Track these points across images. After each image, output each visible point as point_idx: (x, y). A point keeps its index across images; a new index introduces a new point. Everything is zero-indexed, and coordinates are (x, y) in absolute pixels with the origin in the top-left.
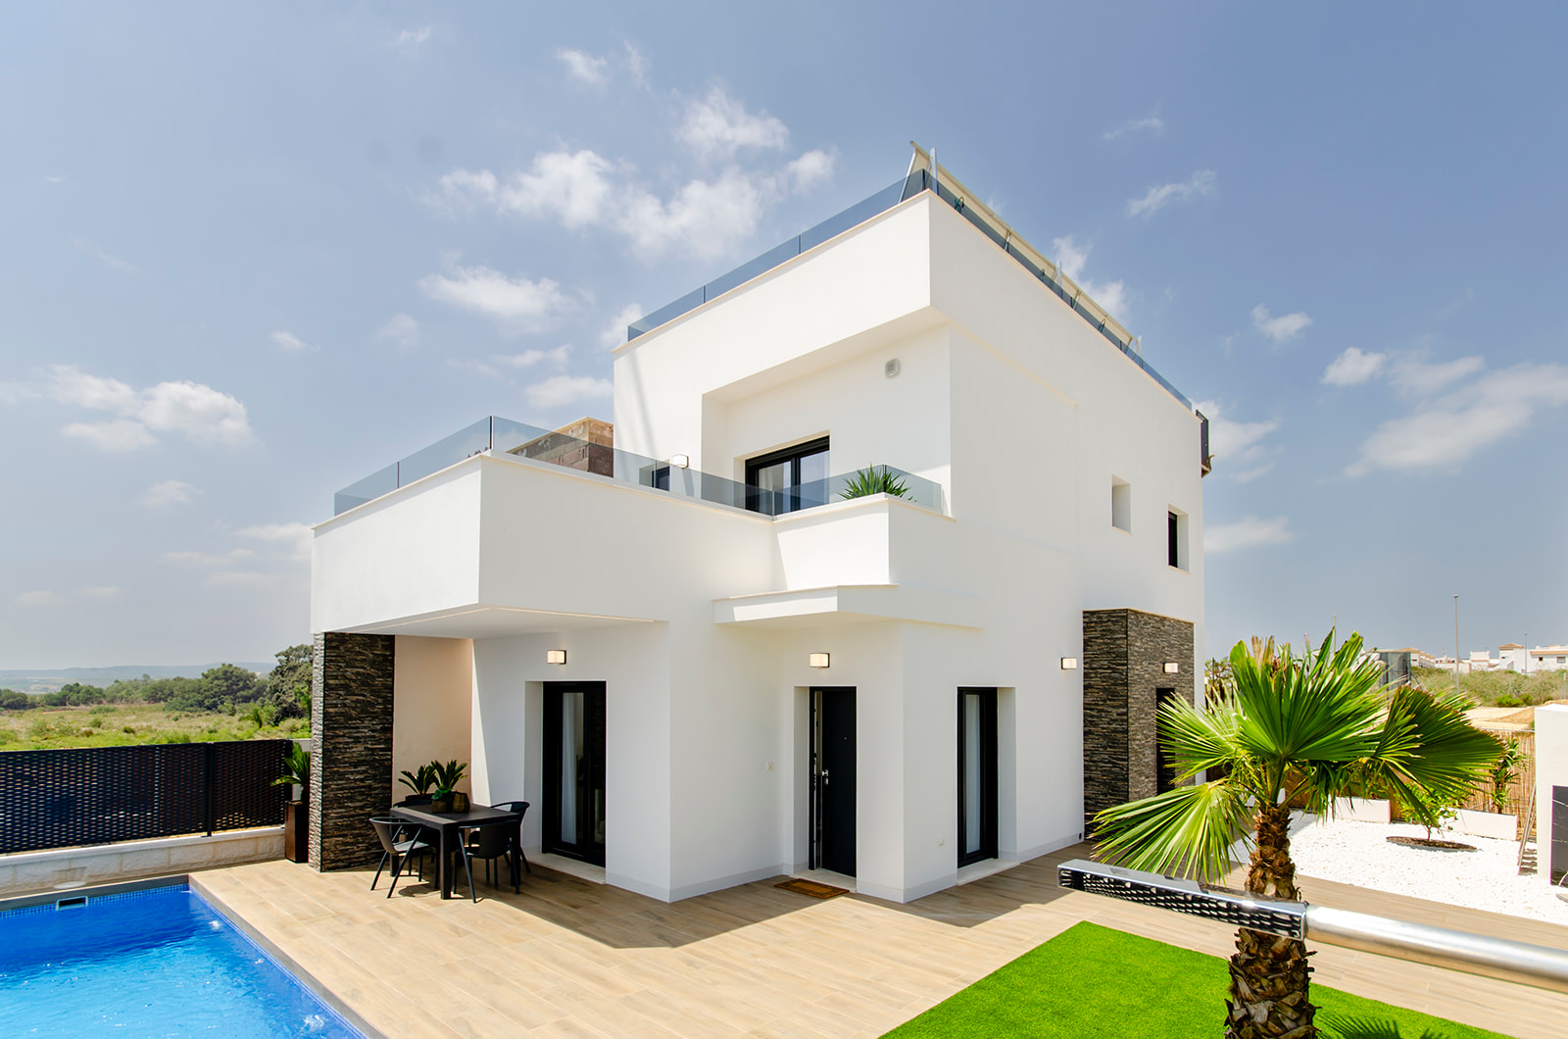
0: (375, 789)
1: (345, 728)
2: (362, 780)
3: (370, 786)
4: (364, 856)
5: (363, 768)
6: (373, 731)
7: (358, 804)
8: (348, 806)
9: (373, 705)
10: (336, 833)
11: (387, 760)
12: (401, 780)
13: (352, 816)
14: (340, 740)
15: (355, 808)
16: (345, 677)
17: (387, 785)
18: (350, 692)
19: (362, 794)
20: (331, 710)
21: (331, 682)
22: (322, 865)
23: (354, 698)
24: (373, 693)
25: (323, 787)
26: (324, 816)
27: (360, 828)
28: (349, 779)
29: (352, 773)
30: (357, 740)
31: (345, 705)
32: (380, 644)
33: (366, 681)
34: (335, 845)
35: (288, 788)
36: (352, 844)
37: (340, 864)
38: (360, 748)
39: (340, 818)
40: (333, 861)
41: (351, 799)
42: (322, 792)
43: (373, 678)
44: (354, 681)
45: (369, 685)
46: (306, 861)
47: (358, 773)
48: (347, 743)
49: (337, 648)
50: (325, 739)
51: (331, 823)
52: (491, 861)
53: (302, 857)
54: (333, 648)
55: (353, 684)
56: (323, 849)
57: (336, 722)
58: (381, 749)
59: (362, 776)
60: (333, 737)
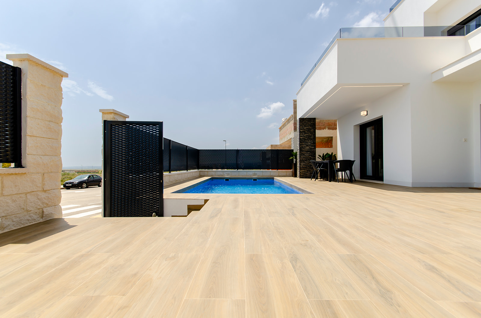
0: (312, 158)
1: (304, 142)
2: (308, 156)
3: (310, 158)
4: (309, 176)
5: (309, 153)
6: (311, 143)
7: (308, 162)
8: (305, 162)
9: (311, 136)
10: (303, 169)
11: (315, 151)
12: (318, 158)
13: (306, 165)
14: (303, 145)
15: (307, 163)
16: (304, 129)
17: (314, 158)
18: (305, 133)
19: (309, 159)
20: (301, 138)
21: (301, 130)
22: (300, 177)
23: (306, 135)
24: (311, 133)
25: (300, 157)
26: (300, 164)
27: (308, 168)
28: (305, 155)
29: (306, 154)
30: (307, 146)
31: (304, 136)
32: (312, 120)
33: (309, 130)
34: (303, 172)
35: (293, 159)
36: (306, 172)
37: (304, 177)
38: (308, 148)
39: (304, 165)
40: (302, 176)
41: (306, 160)
42: (300, 158)
43: (311, 129)
44: (306, 130)
45: (310, 131)
46: (296, 177)
47: (308, 154)
48: (305, 146)
49: (302, 122)
50: (300, 145)
51: (302, 166)
52: (343, 172)
53: (296, 176)
54: (301, 122)
55: (306, 131)
56: (300, 173)
57: (302, 141)
58: (313, 148)
59: (308, 155)
60: (302, 145)
